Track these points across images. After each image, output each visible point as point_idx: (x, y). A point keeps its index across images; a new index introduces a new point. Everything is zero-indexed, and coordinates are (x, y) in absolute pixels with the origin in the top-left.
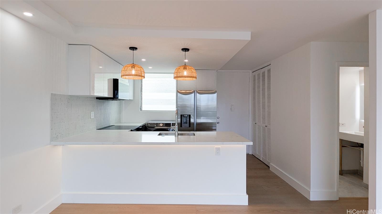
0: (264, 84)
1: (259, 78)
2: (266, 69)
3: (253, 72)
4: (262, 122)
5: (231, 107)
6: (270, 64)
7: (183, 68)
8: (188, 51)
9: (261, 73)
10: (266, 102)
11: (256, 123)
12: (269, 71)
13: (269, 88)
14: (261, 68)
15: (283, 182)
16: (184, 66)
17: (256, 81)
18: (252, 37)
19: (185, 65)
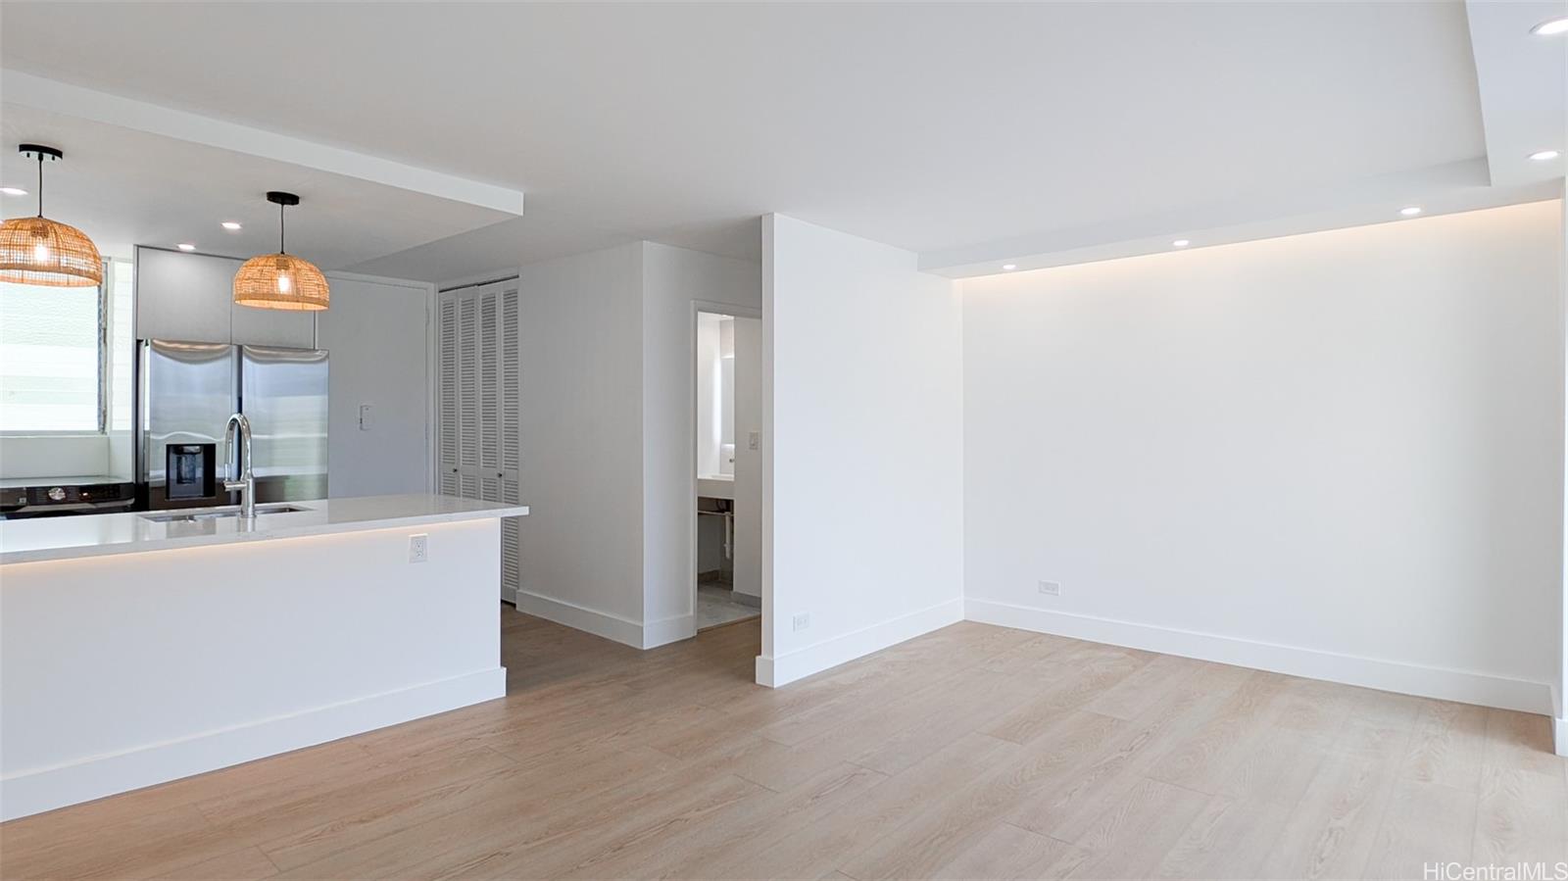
0: (490, 339)
1: (468, 316)
2: (499, 291)
3: (441, 292)
4: (482, 465)
5: (361, 414)
6: (518, 277)
7: (272, 262)
8: (293, 204)
9: (481, 297)
10: (501, 397)
11: (455, 470)
12: (511, 297)
13: (512, 352)
14: (479, 282)
15: (564, 630)
16: (278, 255)
17: (458, 325)
18: (527, 204)
19: (283, 253)
